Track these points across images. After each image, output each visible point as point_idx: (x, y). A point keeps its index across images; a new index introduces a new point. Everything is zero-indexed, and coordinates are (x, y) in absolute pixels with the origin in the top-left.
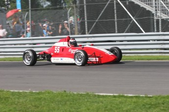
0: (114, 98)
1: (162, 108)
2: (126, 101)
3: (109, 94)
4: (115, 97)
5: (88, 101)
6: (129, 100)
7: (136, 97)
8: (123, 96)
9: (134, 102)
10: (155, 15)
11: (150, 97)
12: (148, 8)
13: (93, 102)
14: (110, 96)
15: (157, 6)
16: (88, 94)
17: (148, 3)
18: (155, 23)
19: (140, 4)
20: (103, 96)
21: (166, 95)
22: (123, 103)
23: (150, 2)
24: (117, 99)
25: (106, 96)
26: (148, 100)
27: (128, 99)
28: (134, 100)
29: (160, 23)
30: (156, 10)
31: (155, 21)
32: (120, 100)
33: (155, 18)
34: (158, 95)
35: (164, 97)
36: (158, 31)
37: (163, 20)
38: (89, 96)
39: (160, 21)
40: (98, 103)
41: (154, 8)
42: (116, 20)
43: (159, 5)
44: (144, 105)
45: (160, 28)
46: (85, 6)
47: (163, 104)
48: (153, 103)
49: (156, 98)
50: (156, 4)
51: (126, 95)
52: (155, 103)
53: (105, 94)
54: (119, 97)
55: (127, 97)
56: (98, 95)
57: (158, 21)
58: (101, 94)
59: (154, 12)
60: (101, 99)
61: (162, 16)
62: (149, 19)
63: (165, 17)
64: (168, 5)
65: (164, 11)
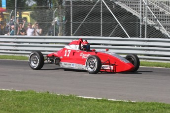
0: (97, 102)
2: (109, 106)
3: (92, 98)
4: (98, 100)
5: (71, 104)
6: (113, 104)
7: (119, 102)
8: (106, 100)
9: (118, 107)
10: (141, 20)
11: (134, 103)
12: (134, 13)
13: (76, 105)
14: (93, 99)
15: (144, 11)
16: (71, 96)
17: (134, 8)
18: (141, 29)
19: (126, 9)
20: (86, 100)
21: (150, 102)
22: (106, 107)
23: (136, 7)
24: (100, 103)
25: (90, 99)
26: (131, 105)
27: (111, 104)
28: (118, 105)
29: (146, 29)
30: (142, 16)
31: (141, 26)
32: (104, 104)
33: (141, 23)
34: (143, 101)
35: (147, 104)
36: (143, 36)
37: (148, 26)
38: (73, 98)
39: (146, 27)
40: (81, 106)
41: (141, 13)
42: (101, 23)
43: (146, 11)
44: (127, 111)
45: (146, 33)
46: (71, 8)
47: (147, 111)
48: (136, 109)
49: (140, 105)
50: (142, 9)
51: (109, 99)
52: (139, 109)
53: (88, 98)
54: (103, 101)
55: (110, 102)
56: (82, 98)
57: (143, 26)
58: (84, 97)
59: (140, 17)
60: (85, 102)
61: (148, 22)
62: (135, 24)
63: (151, 23)
64: (154, 11)
65: (150, 17)
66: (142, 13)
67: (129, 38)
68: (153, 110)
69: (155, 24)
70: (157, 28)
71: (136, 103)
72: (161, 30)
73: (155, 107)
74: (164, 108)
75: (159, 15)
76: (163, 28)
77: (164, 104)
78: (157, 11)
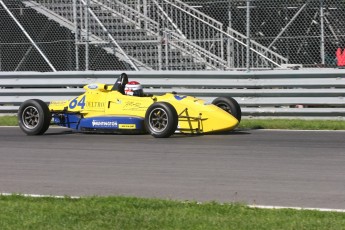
0: (3, 202)
1: (100, 222)
2: (27, 208)
4: (3, 198)
6: (34, 204)
7: (47, 199)
8: (19, 197)
9: (44, 211)
10: (76, 36)
11: (76, 200)
12: (63, 22)
15: (81, 18)
17: (62, 12)
18: (77, 53)
19: (47, 15)
21: (107, 197)
22: (21, 211)
23: (66, 11)
24: (9, 203)
26: (70, 205)
27: (31, 204)
28: (44, 205)
29: (87, 53)
30: (79, 27)
31: (76, 48)
32: (16, 204)
33: (77, 42)
34: (92, 195)
35: (103, 201)
36: (82, 68)
37: (92, 47)
39: (87, 49)
41: (75, 23)
43: (86, 18)
44: (64, 216)
45: (87, 61)
47: (102, 214)
48: (81, 212)
49: (88, 202)
50: (78, 15)
51: (26, 195)
52: (86, 212)
54: (14, 198)
55: (29, 199)
57: (82, 48)
59: (74, 30)
61: (91, 39)
62: (65, 44)
63: (95, 41)
64: (103, 18)
65: (94, 29)
66: (79, 21)
67: (55, 72)
68: (115, 211)
69: (104, 42)
70: (109, 50)
71: (80, 199)
72: (117, 55)
73: (119, 207)
74: (137, 207)
75: (112, 24)
76: (121, 50)
77: (135, 199)
78: (107, 17)
